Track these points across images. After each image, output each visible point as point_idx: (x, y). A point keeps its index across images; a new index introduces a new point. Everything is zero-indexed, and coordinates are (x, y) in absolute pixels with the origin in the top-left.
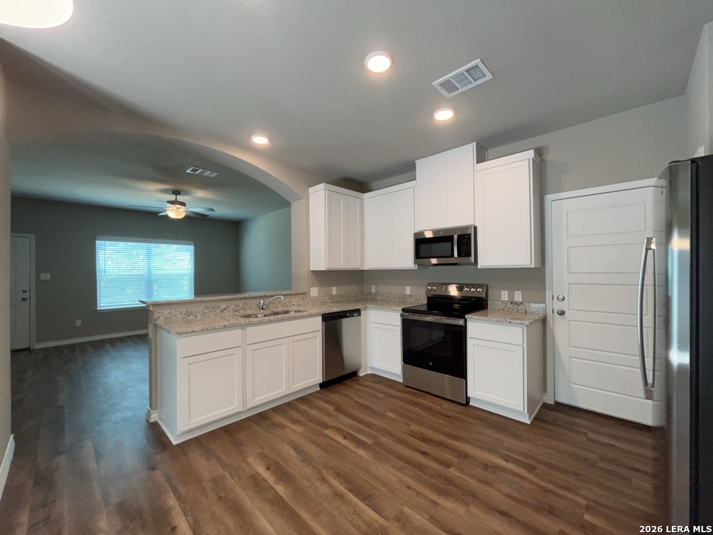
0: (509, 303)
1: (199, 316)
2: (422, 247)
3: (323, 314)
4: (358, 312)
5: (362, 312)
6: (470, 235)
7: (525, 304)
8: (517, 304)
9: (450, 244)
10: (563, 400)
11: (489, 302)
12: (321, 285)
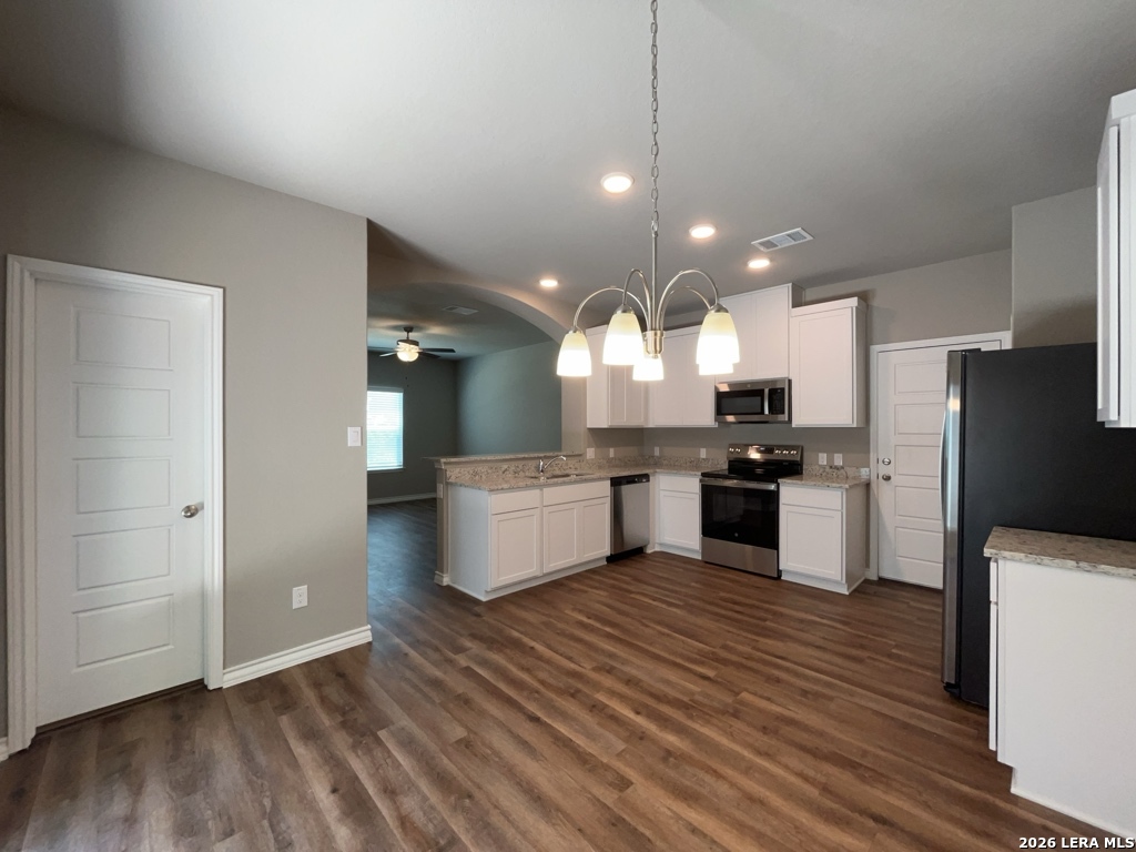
0: (828, 468)
1: (484, 477)
2: (725, 402)
3: (611, 479)
4: (646, 477)
5: (651, 478)
6: (783, 389)
7: (847, 469)
8: (837, 468)
9: (759, 398)
10: (888, 574)
11: (804, 467)
12: (597, 446)
